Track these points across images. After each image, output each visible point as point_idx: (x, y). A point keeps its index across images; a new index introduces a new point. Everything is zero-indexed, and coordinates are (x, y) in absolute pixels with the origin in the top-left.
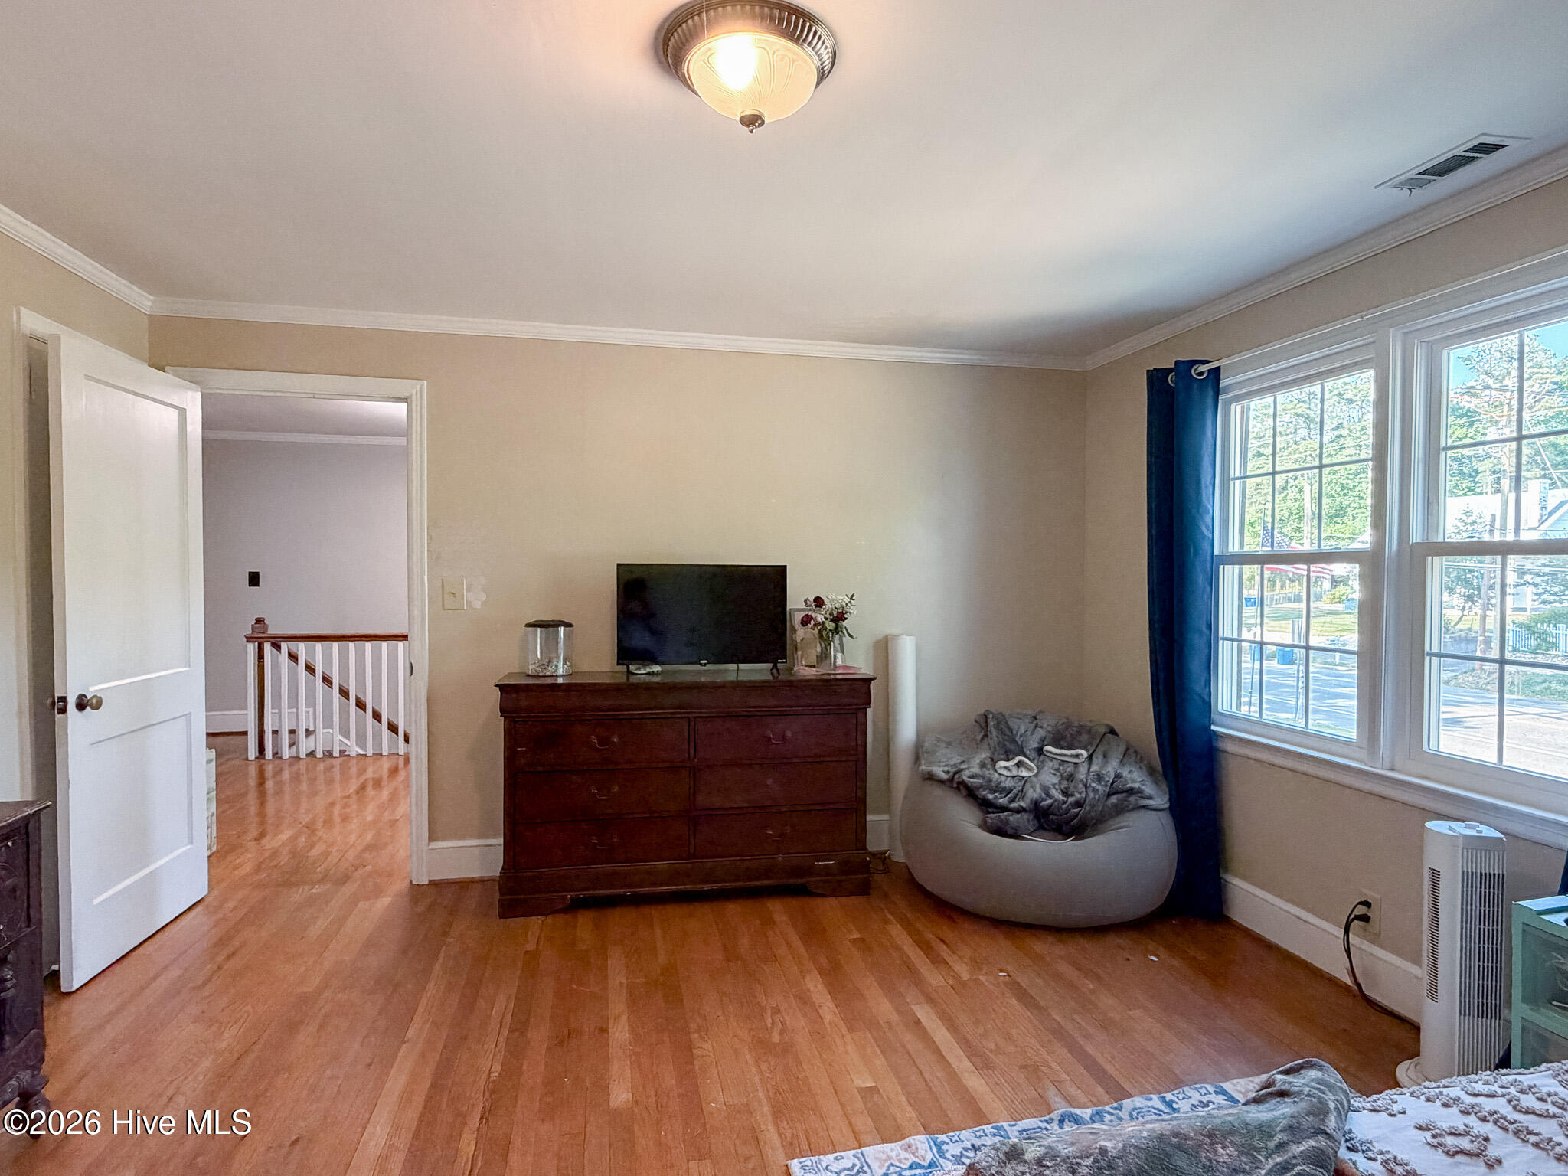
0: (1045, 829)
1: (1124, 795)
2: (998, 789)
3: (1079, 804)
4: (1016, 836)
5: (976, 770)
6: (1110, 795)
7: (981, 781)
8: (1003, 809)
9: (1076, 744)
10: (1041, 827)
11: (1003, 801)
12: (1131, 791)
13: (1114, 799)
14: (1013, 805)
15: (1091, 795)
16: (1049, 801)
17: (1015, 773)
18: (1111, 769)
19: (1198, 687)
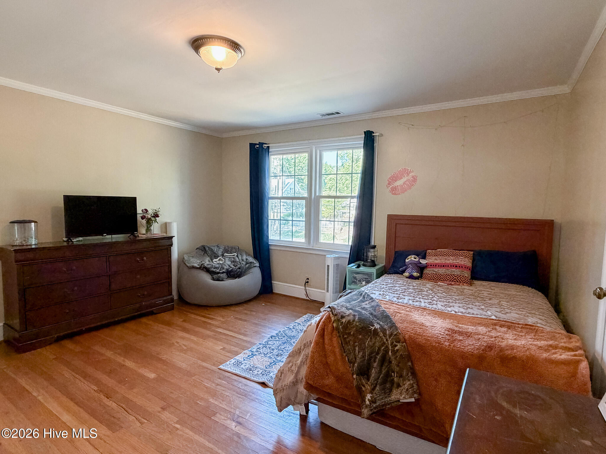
0: (230, 277)
1: (249, 264)
2: (215, 268)
3: (239, 268)
4: (222, 280)
5: (208, 263)
6: (246, 264)
7: (210, 266)
8: (218, 273)
9: (232, 252)
10: (228, 277)
11: (218, 271)
12: (251, 262)
13: (247, 265)
14: (221, 272)
15: (242, 265)
16: (231, 269)
17: (218, 262)
18: (245, 257)
19: (266, 232)
